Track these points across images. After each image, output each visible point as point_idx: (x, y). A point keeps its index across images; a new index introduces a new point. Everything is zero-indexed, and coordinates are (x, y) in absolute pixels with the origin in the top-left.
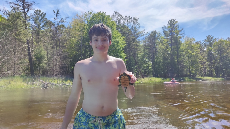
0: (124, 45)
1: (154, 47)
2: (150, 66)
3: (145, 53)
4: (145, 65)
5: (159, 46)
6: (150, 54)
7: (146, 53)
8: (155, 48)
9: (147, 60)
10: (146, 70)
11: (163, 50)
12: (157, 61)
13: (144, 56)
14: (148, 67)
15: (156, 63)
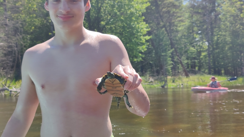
0: (145, 6)
1: (213, 10)
2: (204, 51)
3: (193, 23)
4: (192, 49)
5: (223, 8)
6: (203, 26)
7: (196, 24)
8: (216, 11)
9: (198, 37)
10: (195, 58)
11: (233, 16)
12: (218, 40)
13: (190, 29)
14: (199, 53)
15: (217, 44)
